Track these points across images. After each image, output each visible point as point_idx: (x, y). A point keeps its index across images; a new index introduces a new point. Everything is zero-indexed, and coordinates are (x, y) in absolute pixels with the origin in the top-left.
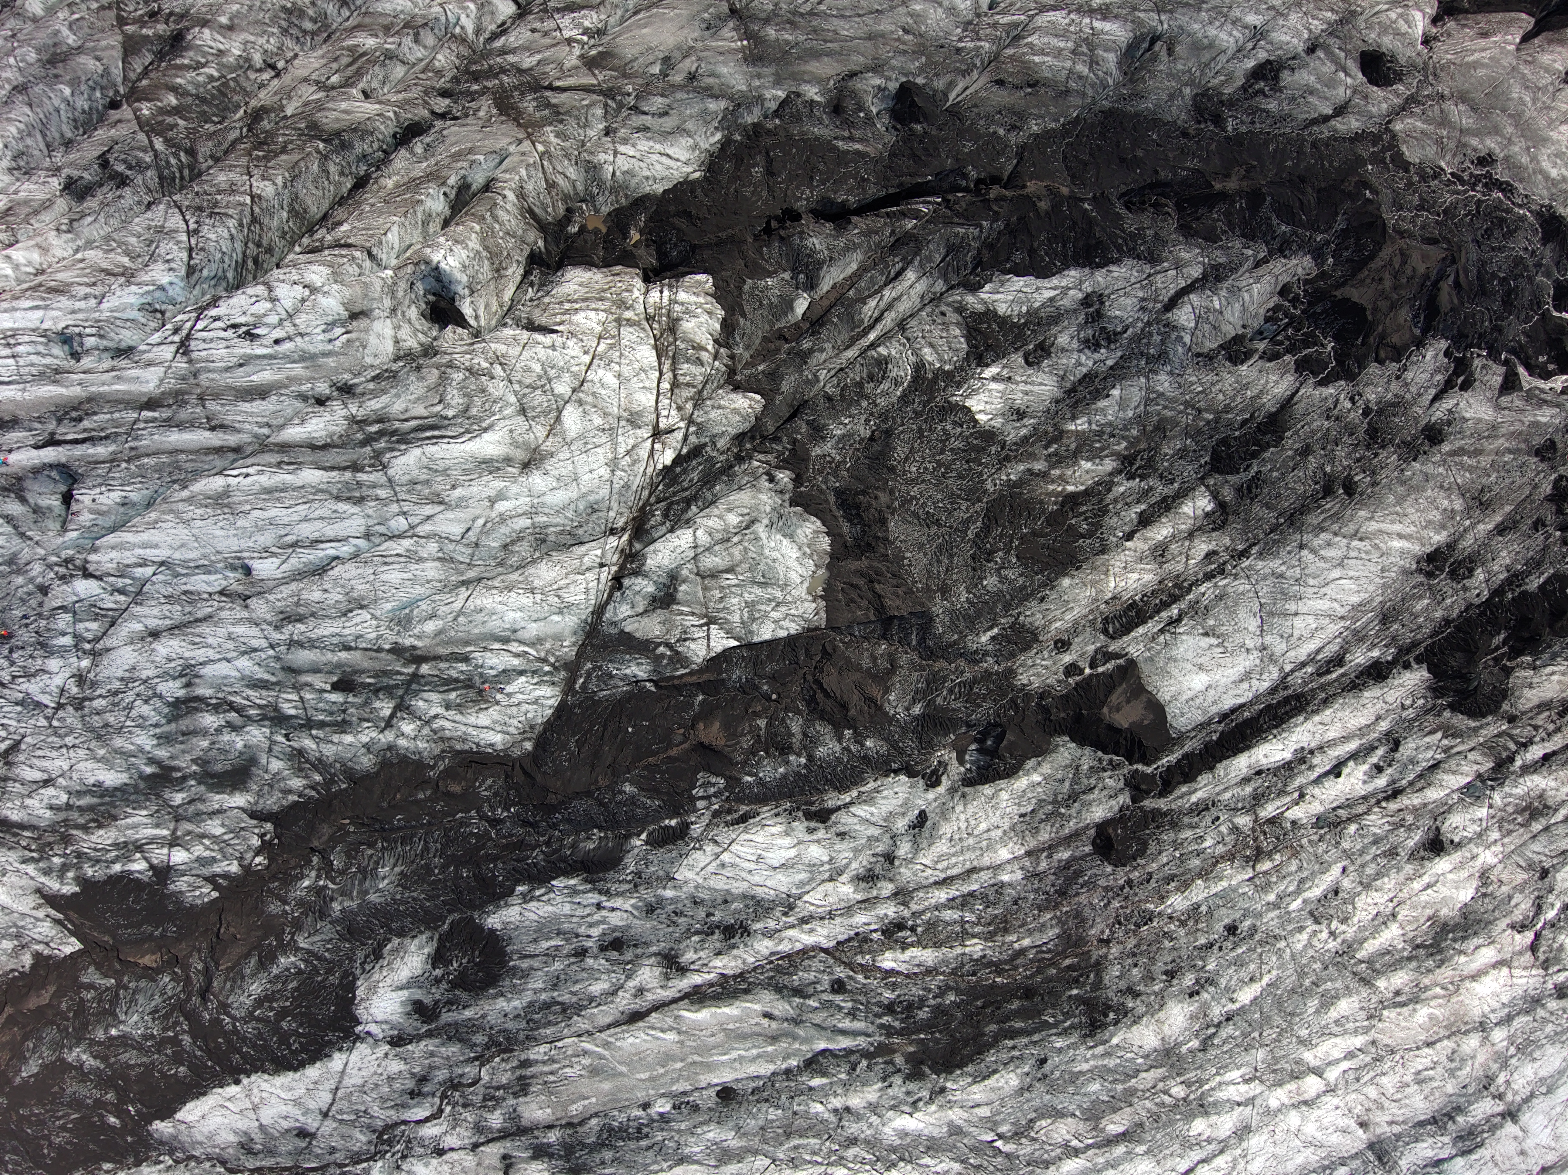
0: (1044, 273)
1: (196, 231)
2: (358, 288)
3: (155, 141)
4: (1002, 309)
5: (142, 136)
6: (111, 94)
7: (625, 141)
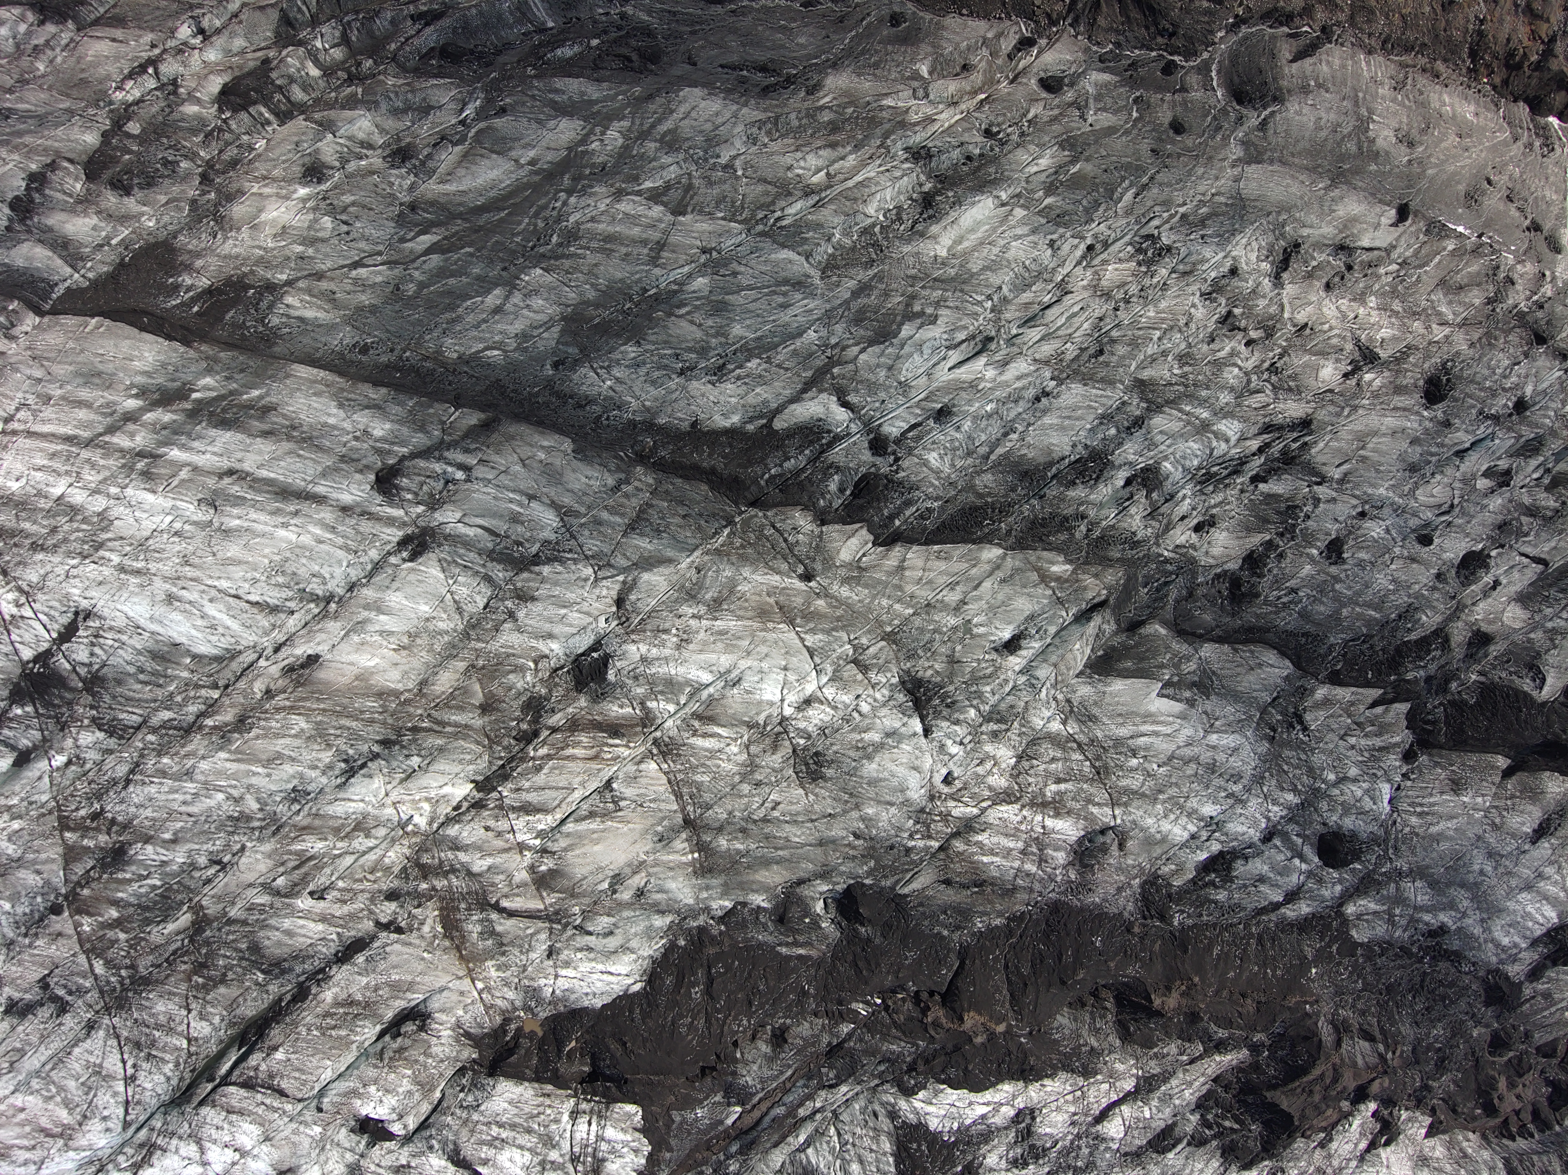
0: (977, 1087)
1: (133, 1078)
2: (287, 1150)
3: (96, 965)
4: (934, 1124)
5: (82, 959)
6: (52, 898)
7: (567, 964)
